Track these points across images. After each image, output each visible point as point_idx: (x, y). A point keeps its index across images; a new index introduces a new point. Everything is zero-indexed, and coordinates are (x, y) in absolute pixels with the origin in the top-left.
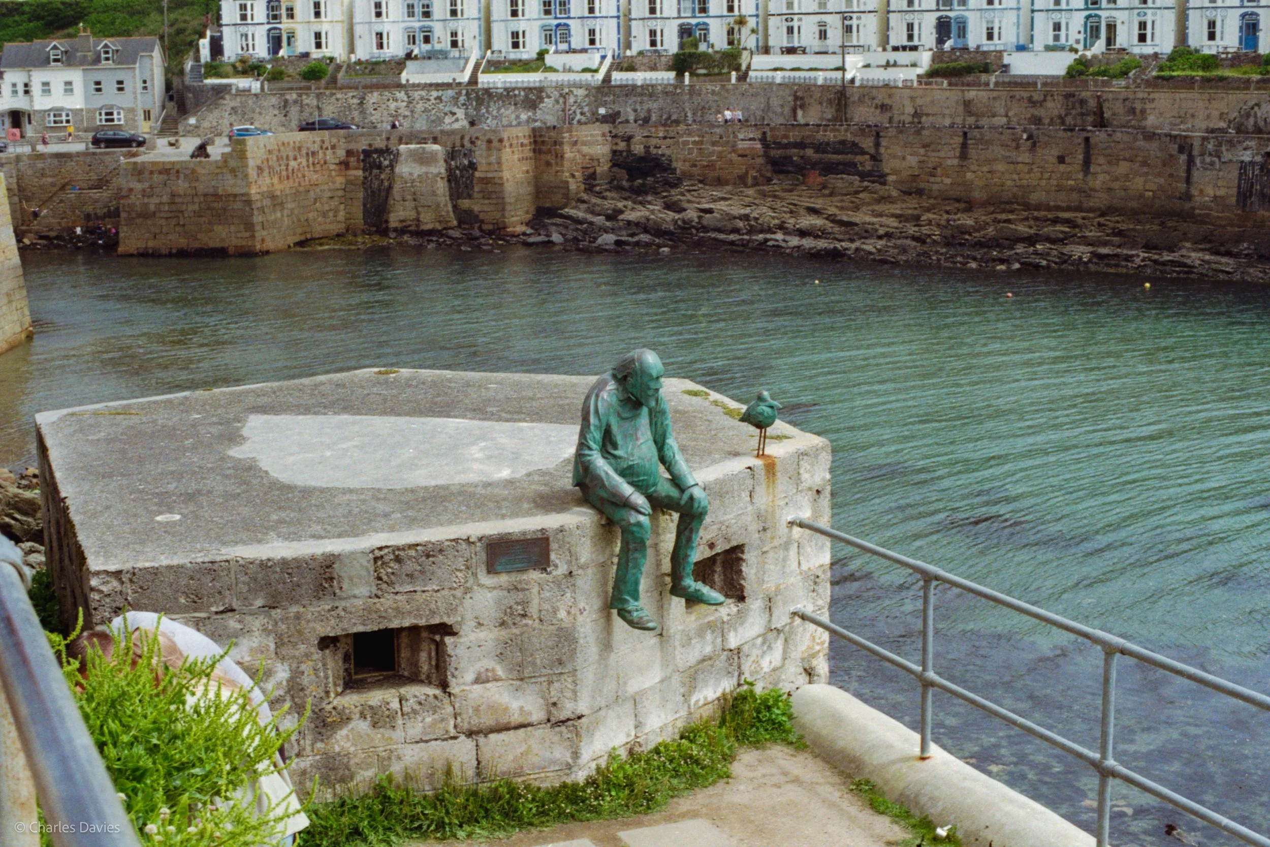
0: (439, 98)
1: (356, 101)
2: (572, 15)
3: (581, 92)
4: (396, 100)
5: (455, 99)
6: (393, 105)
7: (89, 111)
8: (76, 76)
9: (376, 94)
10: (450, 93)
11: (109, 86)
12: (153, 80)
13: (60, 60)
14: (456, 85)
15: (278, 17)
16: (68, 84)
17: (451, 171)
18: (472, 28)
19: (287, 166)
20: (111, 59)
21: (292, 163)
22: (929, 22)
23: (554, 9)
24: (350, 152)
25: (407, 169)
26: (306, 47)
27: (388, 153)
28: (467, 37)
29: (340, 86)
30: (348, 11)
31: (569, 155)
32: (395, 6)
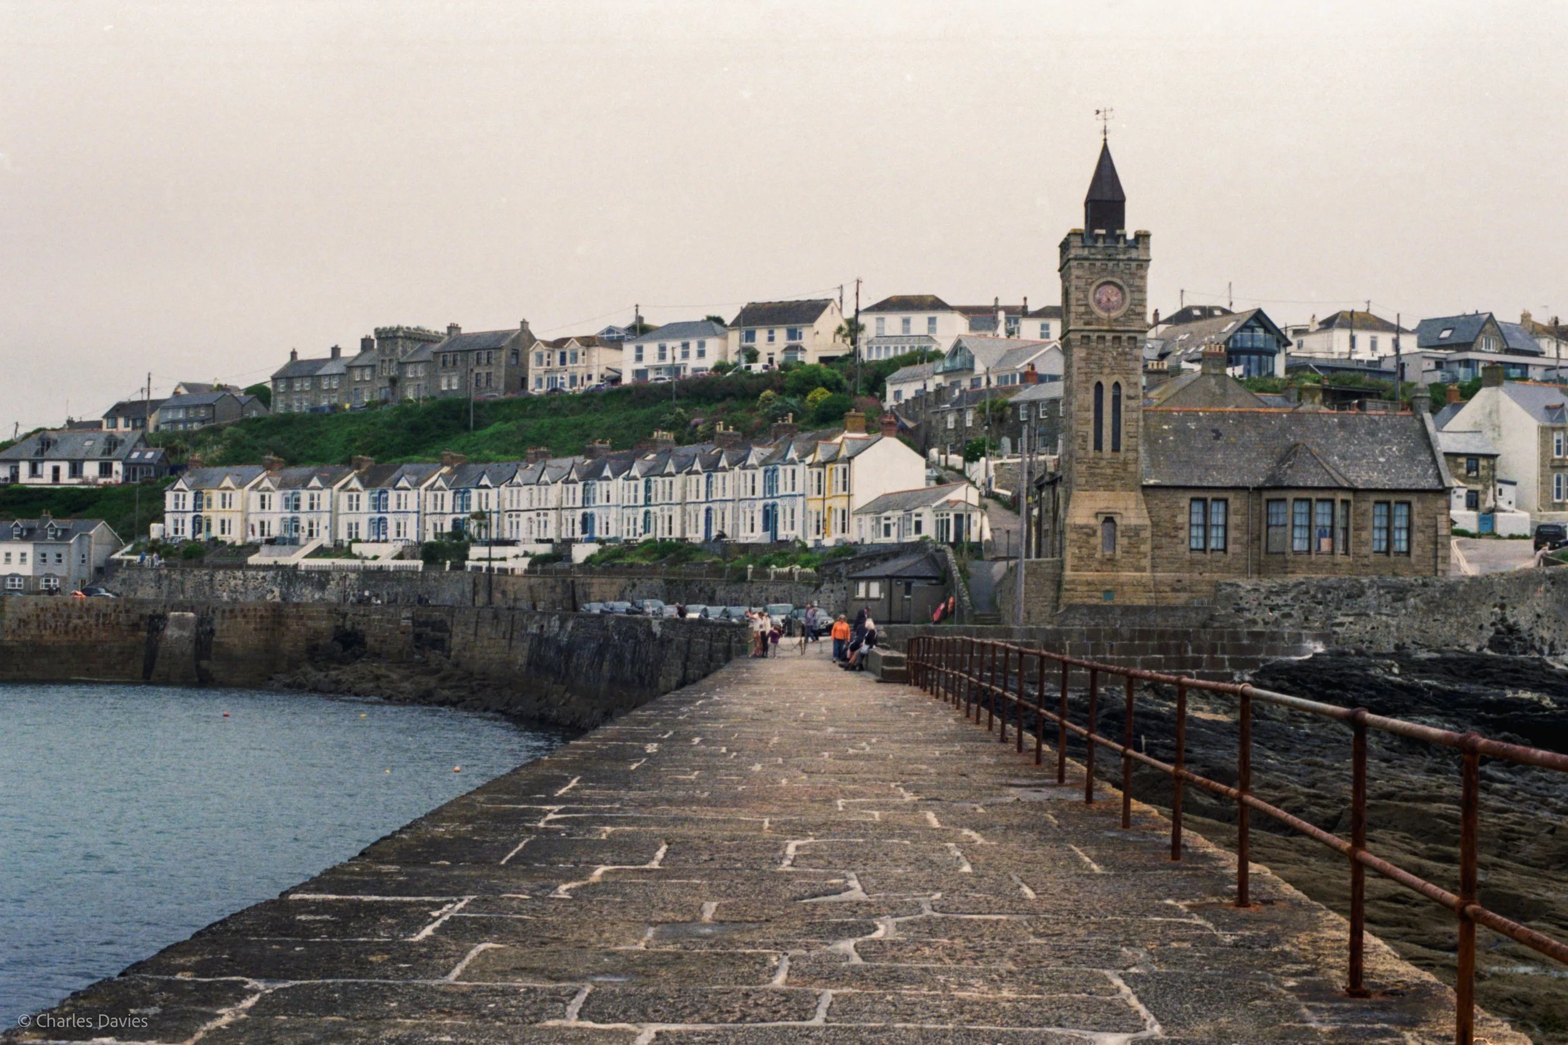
0: (264, 578)
1: (207, 578)
2: (389, 510)
3: (353, 576)
4: (235, 578)
5: (274, 578)
6: (233, 583)
7: (34, 577)
8: (28, 548)
9: (221, 572)
10: (272, 573)
11: (51, 558)
12: (89, 554)
13: (20, 536)
14: (277, 567)
15: (201, 506)
16: (23, 555)
17: (197, 634)
18: (325, 519)
19: (67, 625)
20: (55, 536)
21: (76, 621)
22: (578, 518)
23: (379, 504)
24: (142, 617)
25: (171, 632)
26: (215, 532)
27: (163, 618)
28: (321, 528)
29: (200, 565)
30: (246, 502)
31: (295, 627)
32: (277, 498)
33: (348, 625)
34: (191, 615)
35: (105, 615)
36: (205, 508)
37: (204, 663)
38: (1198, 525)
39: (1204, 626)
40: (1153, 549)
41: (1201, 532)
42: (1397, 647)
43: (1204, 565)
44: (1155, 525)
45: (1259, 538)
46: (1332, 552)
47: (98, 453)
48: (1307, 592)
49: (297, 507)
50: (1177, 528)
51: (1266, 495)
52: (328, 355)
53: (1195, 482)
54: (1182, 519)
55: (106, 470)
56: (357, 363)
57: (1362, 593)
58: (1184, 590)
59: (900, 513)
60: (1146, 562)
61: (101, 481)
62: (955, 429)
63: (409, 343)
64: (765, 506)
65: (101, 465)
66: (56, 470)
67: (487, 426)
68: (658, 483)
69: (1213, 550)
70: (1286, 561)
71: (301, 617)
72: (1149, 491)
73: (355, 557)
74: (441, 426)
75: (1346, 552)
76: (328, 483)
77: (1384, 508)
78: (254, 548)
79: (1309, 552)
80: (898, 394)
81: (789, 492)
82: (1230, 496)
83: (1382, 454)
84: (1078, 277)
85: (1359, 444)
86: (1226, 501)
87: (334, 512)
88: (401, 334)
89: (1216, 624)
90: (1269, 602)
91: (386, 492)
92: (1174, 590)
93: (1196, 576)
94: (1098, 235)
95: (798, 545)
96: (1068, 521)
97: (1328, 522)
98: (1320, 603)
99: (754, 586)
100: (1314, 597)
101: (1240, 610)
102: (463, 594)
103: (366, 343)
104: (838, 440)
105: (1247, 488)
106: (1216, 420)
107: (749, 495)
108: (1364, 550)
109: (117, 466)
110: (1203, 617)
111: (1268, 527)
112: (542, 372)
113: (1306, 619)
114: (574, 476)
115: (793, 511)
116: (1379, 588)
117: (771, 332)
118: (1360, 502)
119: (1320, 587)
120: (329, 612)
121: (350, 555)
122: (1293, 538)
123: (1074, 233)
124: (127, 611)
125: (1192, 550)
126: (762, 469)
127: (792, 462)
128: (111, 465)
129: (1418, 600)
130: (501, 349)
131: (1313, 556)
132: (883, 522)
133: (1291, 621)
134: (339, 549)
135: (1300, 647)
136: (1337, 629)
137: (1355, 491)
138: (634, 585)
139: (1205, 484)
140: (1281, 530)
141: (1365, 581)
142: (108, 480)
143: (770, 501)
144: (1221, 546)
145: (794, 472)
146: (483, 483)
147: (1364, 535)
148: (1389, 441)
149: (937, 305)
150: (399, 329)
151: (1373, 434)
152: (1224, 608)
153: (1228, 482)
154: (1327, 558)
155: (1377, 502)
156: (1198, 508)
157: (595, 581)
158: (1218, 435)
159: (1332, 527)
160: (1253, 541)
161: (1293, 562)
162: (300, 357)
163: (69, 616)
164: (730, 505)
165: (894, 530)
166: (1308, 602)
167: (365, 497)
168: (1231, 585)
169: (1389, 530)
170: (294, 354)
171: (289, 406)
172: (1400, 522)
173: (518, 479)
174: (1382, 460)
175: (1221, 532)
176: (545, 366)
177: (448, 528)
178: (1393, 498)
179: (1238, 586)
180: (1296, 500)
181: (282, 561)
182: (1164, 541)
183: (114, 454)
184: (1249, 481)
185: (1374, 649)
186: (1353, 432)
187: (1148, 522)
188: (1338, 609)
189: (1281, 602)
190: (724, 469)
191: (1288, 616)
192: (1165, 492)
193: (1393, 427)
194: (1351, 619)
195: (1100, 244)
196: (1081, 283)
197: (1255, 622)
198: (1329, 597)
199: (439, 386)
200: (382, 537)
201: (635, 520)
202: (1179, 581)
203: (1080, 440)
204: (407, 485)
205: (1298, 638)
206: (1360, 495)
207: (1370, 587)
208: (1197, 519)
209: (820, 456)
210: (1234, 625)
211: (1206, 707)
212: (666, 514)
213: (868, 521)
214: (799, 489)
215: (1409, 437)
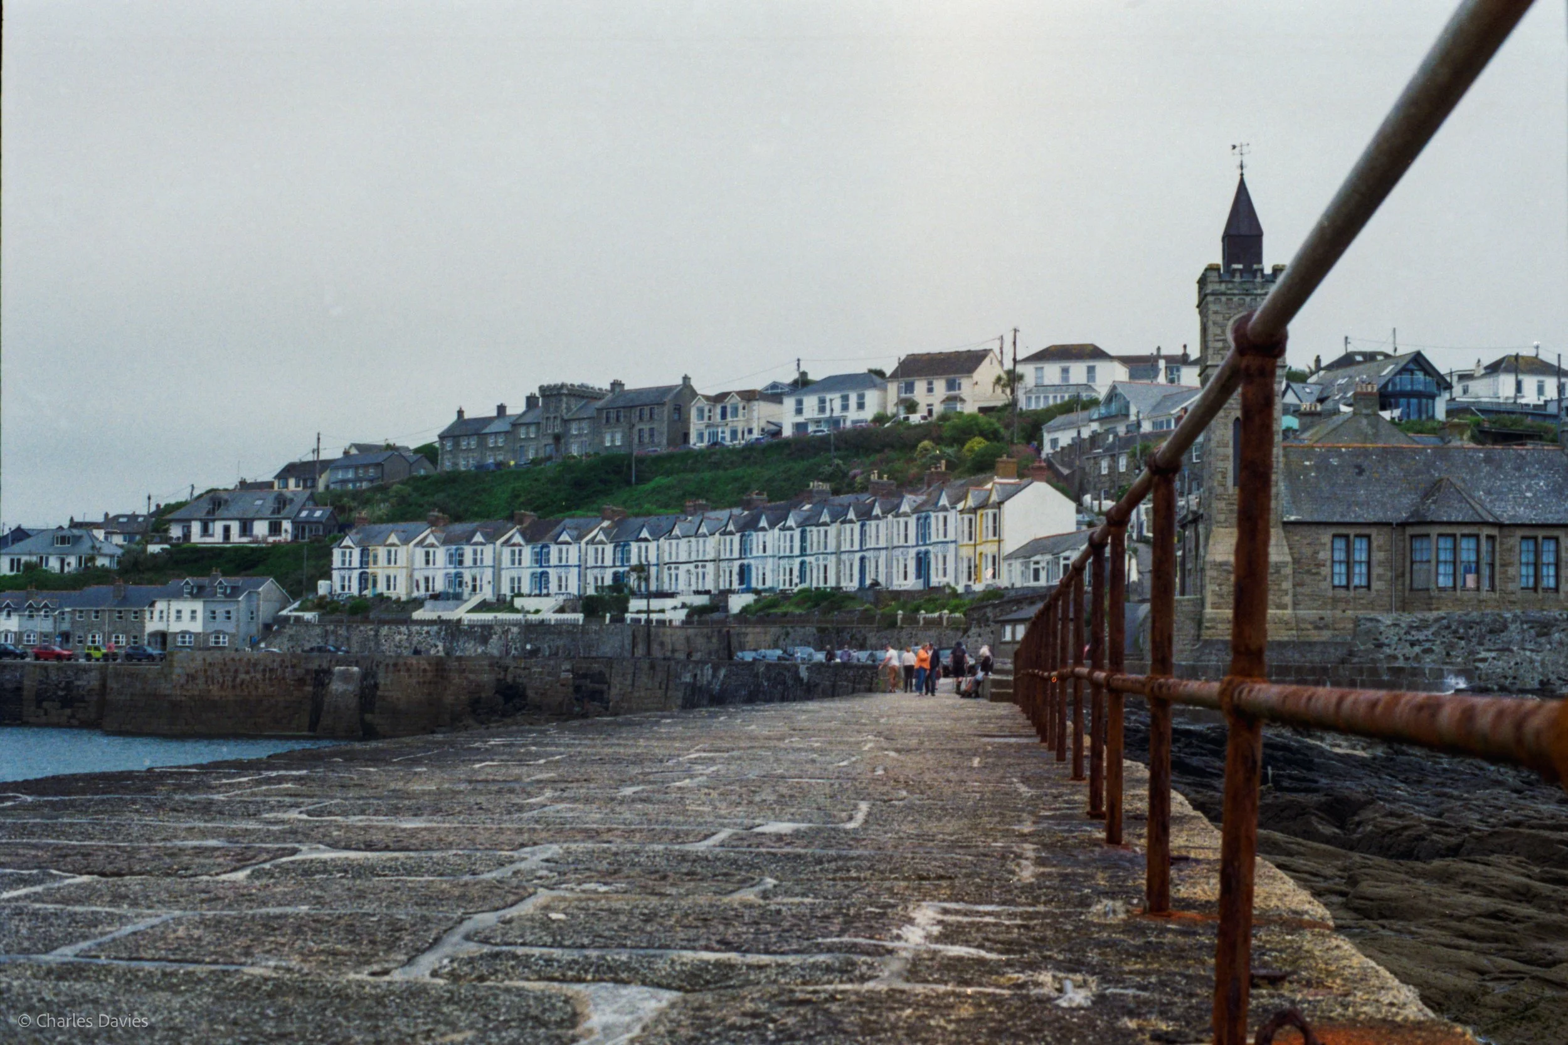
0: (428, 632)
1: (372, 633)
2: (551, 564)
3: (515, 630)
4: (400, 633)
5: (438, 633)
6: (398, 638)
7: (204, 634)
8: (198, 606)
9: (386, 627)
10: (435, 628)
11: (221, 615)
12: (257, 610)
13: (191, 593)
14: (440, 622)
15: (367, 563)
16: (194, 612)
17: (362, 689)
18: (488, 574)
19: (235, 678)
20: (224, 593)
21: (242, 676)
22: (736, 570)
23: (541, 558)
24: (308, 671)
25: (336, 687)
26: (381, 588)
27: (328, 672)
28: (485, 582)
29: (366, 620)
30: (411, 559)
31: (457, 681)
32: (441, 555)
33: (509, 679)
34: (356, 669)
35: (271, 670)
36: (371, 565)
37: (368, 717)
38: (1340, 562)
39: (1343, 661)
40: (1294, 586)
41: (1343, 569)
42: (1541, 682)
43: (1347, 602)
44: (1295, 561)
45: (1403, 575)
46: (1478, 589)
47: (267, 513)
48: (1448, 627)
49: (461, 562)
50: (1318, 565)
51: (1410, 531)
52: (494, 413)
53: (1337, 518)
54: (1324, 555)
55: (275, 528)
56: (522, 421)
57: (1504, 627)
58: (1326, 627)
59: (1049, 557)
60: (1288, 599)
61: (271, 539)
62: (1109, 475)
63: (573, 401)
64: (918, 554)
65: (271, 524)
66: (227, 530)
67: (649, 480)
68: (814, 533)
69: (1356, 587)
70: (1431, 598)
71: (464, 671)
72: (1290, 528)
73: (517, 611)
74: (603, 482)
75: (1493, 588)
76: (491, 538)
77: (1531, 545)
78: (418, 603)
79: (1454, 588)
80: (1054, 442)
81: (941, 539)
82: (1373, 532)
83: (1529, 488)
84: (1216, 312)
85: (1505, 479)
86: (1369, 537)
87: (497, 569)
88: (565, 391)
89: (1355, 660)
90: (1409, 637)
91: (547, 546)
92: (1317, 628)
93: (1338, 613)
94: (1235, 270)
95: (948, 591)
96: (1209, 558)
97: (1473, 558)
98: (1461, 638)
99: (904, 633)
100: (1456, 632)
101: (1380, 646)
102: (622, 647)
103: (531, 401)
104: (989, 486)
105: (1390, 524)
106: (1358, 456)
107: (902, 542)
108: (1511, 587)
109: (287, 525)
110: (1341, 652)
111: (1412, 563)
112: (703, 427)
113: (1448, 654)
114: (731, 527)
115: (945, 558)
116: (1522, 623)
117: (930, 383)
118: (1506, 537)
119: (1461, 622)
120: (491, 665)
121: (512, 609)
122: (1437, 574)
123: (1211, 268)
124: (293, 666)
125: (1334, 587)
126: (915, 517)
127: (944, 509)
128: (280, 524)
129: (1563, 635)
130: (663, 404)
131: (1459, 592)
132: (1032, 566)
133: (1434, 657)
134: (502, 604)
135: (1442, 683)
136: (1481, 665)
137: (1500, 526)
138: (787, 634)
139: (1347, 519)
140: (1425, 566)
141: (1508, 615)
142: (277, 538)
143: (923, 549)
144: (1364, 582)
145: (945, 518)
146: (642, 535)
147: (1511, 571)
148: (1536, 476)
149: (1094, 353)
150: (563, 386)
151: (1519, 468)
152: (1363, 644)
153: (1371, 518)
154: (1472, 594)
155: (1524, 538)
156: (1340, 544)
157: (749, 630)
158: (1361, 471)
159: (1478, 562)
160: (1397, 577)
161: (1439, 598)
162: (467, 416)
163: (236, 671)
164: (883, 553)
165: (1043, 575)
166: (1449, 638)
167: (527, 552)
168: (1371, 620)
169: (1537, 565)
170: (460, 413)
171: (456, 464)
172: (1548, 557)
173: (677, 531)
174: (1529, 494)
175: (1364, 569)
176: (706, 420)
177: (608, 581)
178: (1540, 533)
179: (1378, 621)
180: (1440, 535)
181: (447, 615)
182: (1307, 579)
183: (283, 513)
184: (1391, 516)
185: (1519, 685)
186: (1499, 467)
187: (1289, 559)
188: (1481, 644)
189: (1422, 638)
190: (877, 518)
191: (1428, 651)
192: (1306, 528)
193: (1540, 462)
194: (1493, 654)
195: (1237, 279)
196: (1219, 318)
197: (1395, 658)
198: (1471, 632)
199: (602, 442)
200: (544, 591)
201: (791, 571)
202: (1322, 618)
203: (1219, 477)
204: (568, 539)
205: (1440, 675)
206: (1506, 531)
207: (1514, 621)
208: (1340, 555)
209: (971, 502)
210: (1373, 661)
211: (1344, 744)
212: (822, 563)
213: (1017, 565)
214: (951, 536)
215: (1557, 471)
